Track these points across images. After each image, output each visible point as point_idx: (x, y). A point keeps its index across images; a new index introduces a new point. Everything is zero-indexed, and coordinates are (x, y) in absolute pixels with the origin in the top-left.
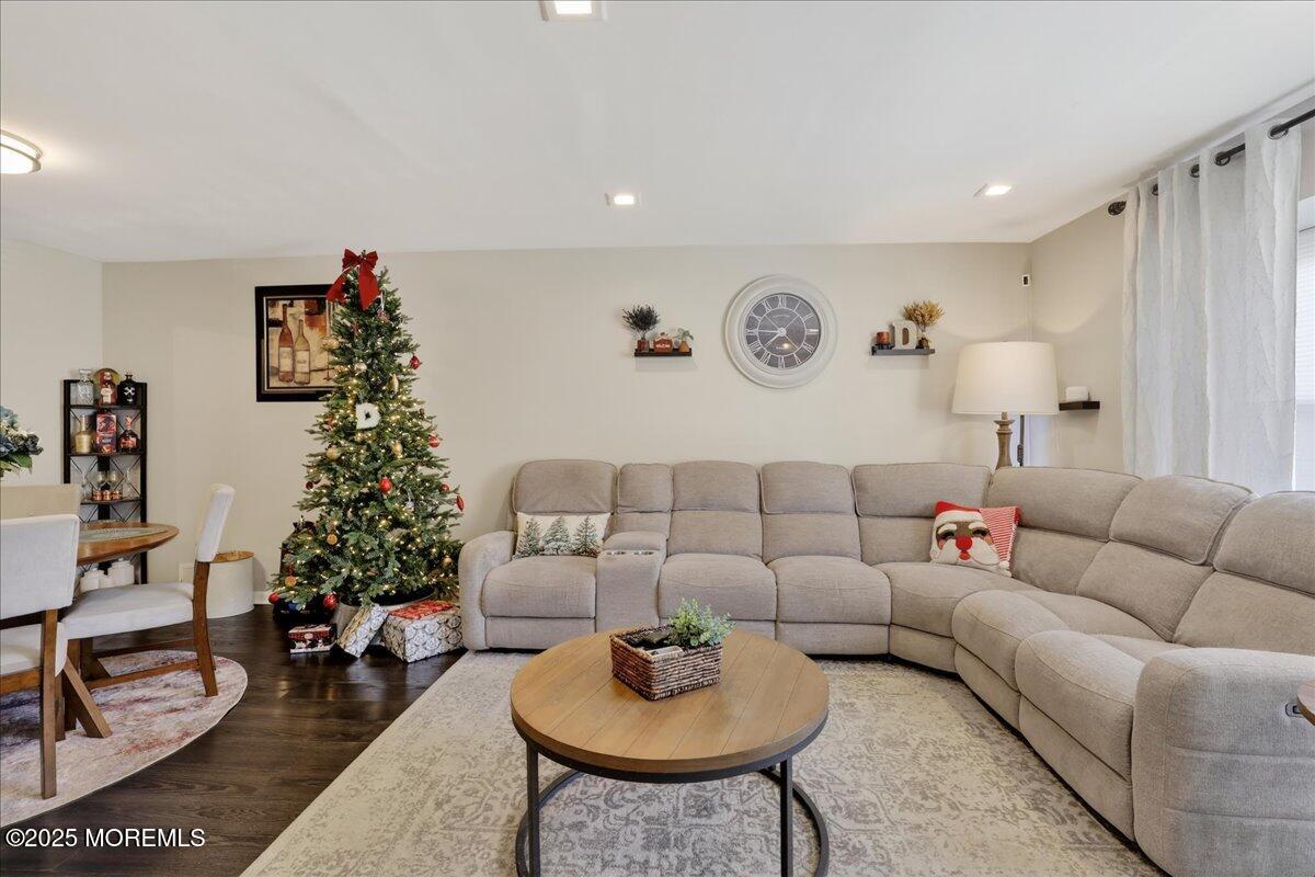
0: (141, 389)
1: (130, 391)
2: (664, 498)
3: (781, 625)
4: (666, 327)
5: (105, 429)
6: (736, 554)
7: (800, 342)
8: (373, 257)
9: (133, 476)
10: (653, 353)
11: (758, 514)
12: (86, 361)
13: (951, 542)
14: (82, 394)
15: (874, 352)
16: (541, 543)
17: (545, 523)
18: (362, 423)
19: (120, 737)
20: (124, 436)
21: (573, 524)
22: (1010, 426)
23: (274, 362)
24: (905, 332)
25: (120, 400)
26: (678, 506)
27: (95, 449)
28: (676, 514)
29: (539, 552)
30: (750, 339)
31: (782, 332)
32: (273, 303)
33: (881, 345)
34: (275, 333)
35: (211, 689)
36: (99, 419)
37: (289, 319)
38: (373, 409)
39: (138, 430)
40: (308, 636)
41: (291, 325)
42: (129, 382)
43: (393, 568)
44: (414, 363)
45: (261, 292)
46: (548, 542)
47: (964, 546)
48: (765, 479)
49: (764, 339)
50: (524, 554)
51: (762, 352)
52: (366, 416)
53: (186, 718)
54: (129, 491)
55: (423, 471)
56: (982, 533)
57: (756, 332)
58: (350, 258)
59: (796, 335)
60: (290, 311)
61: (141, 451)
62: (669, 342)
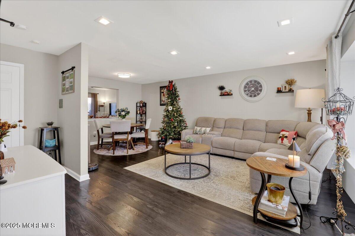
0: (146, 104)
1: (144, 104)
2: (222, 125)
3: (235, 152)
4: (227, 90)
5: (141, 110)
6: (235, 138)
7: (258, 91)
8: (172, 81)
9: (144, 118)
10: (224, 95)
11: (243, 130)
12: (139, 100)
13: (280, 139)
14: (138, 105)
15: (277, 93)
16: (197, 132)
17: (199, 128)
18: (169, 110)
19: (135, 151)
20: (144, 111)
21: (203, 129)
22: (311, 111)
23: (162, 99)
24: (285, 87)
25: (143, 106)
26: (226, 127)
27: (140, 113)
28: (225, 129)
29: (197, 134)
30: (245, 91)
31: (253, 89)
32: (162, 89)
33: (279, 91)
34: (162, 94)
35: (147, 148)
36: (141, 109)
37: (164, 92)
38: (171, 107)
39: (145, 111)
40: (162, 144)
41: (165, 93)
42: (144, 103)
43: (173, 134)
44: (179, 99)
45: (161, 87)
46: (198, 132)
47: (282, 140)
48: (245, 122)
49: (249, 91)
50: (194, 134)
51: (248, 94)
52: (170, 108)
53: (143, 150)
54: (144, 120)
55: (181, 118)
56: (286, 137)
57: (247, 89)
58: (170, 82)
59: (256, 89)
60: (164, 90)
61: (145, 113)
62: (227, 92)
